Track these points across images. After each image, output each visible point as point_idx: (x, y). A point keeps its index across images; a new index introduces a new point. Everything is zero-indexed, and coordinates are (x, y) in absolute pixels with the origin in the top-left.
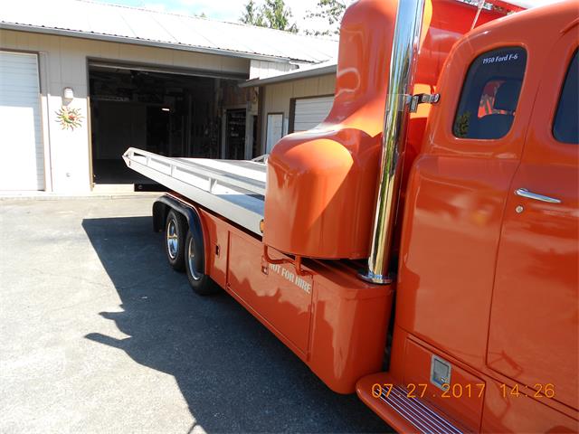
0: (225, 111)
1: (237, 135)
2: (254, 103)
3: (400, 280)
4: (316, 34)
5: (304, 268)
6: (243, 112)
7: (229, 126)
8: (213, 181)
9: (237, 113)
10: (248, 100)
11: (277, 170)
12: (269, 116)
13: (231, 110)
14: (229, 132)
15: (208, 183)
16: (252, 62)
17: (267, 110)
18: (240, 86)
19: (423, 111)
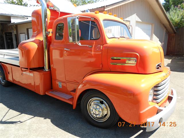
0: (4, 33)
1: (10, 41)
2: (15, 30)
3: (51, 70)
4: (34, 6)
5: (31, 71)
6: (11, 33)
7: (6, 38)
8: (4, 55)
9: (9, 34)
10: (12, 29)
11: (22, 50)
12: (20, 34)
13: (6, 33)
14: (7, 40)
15: (3, 56)
16: (11, 17)
17: (19, 32)
18: (8, 25)
19: (50, 35)
